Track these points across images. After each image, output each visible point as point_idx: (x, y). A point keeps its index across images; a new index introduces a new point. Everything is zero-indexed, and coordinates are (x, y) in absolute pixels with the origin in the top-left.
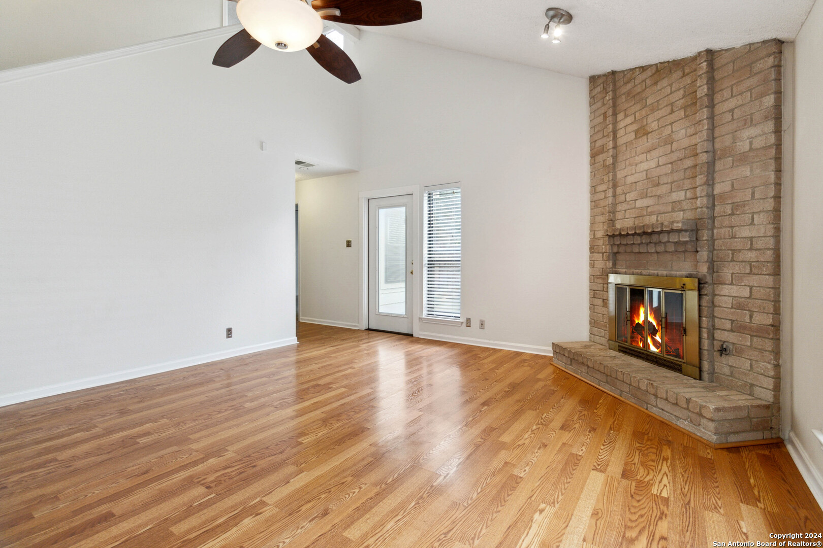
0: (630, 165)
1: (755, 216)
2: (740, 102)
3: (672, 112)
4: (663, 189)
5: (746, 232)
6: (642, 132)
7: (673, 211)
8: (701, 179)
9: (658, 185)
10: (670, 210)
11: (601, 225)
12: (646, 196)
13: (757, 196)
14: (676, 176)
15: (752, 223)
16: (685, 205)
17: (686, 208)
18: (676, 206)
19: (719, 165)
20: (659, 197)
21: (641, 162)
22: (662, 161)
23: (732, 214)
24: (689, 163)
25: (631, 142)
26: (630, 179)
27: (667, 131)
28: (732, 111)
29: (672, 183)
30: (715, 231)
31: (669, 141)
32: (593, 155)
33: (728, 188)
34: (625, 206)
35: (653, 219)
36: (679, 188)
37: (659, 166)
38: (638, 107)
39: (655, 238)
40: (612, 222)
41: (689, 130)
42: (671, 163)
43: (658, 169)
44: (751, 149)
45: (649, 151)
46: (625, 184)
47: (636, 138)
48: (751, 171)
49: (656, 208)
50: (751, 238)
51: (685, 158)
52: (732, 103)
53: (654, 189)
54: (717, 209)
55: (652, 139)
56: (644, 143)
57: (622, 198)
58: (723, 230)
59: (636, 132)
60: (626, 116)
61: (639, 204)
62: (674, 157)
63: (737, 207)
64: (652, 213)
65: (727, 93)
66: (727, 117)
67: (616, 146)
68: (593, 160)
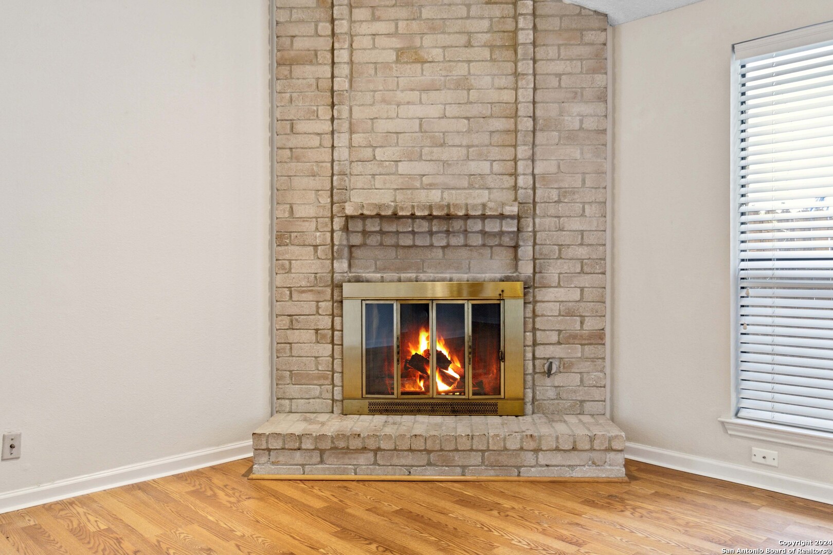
0: (386, 101)
1: (587, 205)
2: (569, 69)
3: (469, 45)
4: (446, 154)
5: (575, 224)
7: (471, 187)
9: (442, 145)
10: (466, 185)
11: (311, 195)
12: (420, 158)
13: (589, 184)
14: (476, 139)
15: (583, 215)
16: (490, 182)
17: (492, 185)
18: (475, 181)
19: (542, 137)
20: (445, 163)
21: (408, 103)
22: (451, 111)
23: (561, 200)
24: (499, 124)
25: (387, 64)
26: (383, 125)
27: (461, 69)
28: (559, 76)
29: (468, 146)
30: (538, 220)
32: (285, 60)
33: (554, 170)
34: (372, 167)
35: (434, 195)
36: (481, 157)
37: (444, 117)
38: (403, 14)
42: (468, 118)
43: (444, 121)
44: (581, 129)
45: (426, 90)
46: (373, 130)
47: (398, 61)
48: (581, 154)
49: (440, 179)
50: (582, 232)
51: (491, 116)
52: (559, 67)
53: (435, 149)
54: (540, 191)
55: (429, 74)
56: (411, 74)
57: (367, 153)
58: (548, 220)
59: (400, 52)
61: (404, 167)
62: (475, 110)
63: (565, 193)
64: (431, 186)
65: (553, 52)
66: (553, 82)
67: (352, 62)
68: (285, 71)
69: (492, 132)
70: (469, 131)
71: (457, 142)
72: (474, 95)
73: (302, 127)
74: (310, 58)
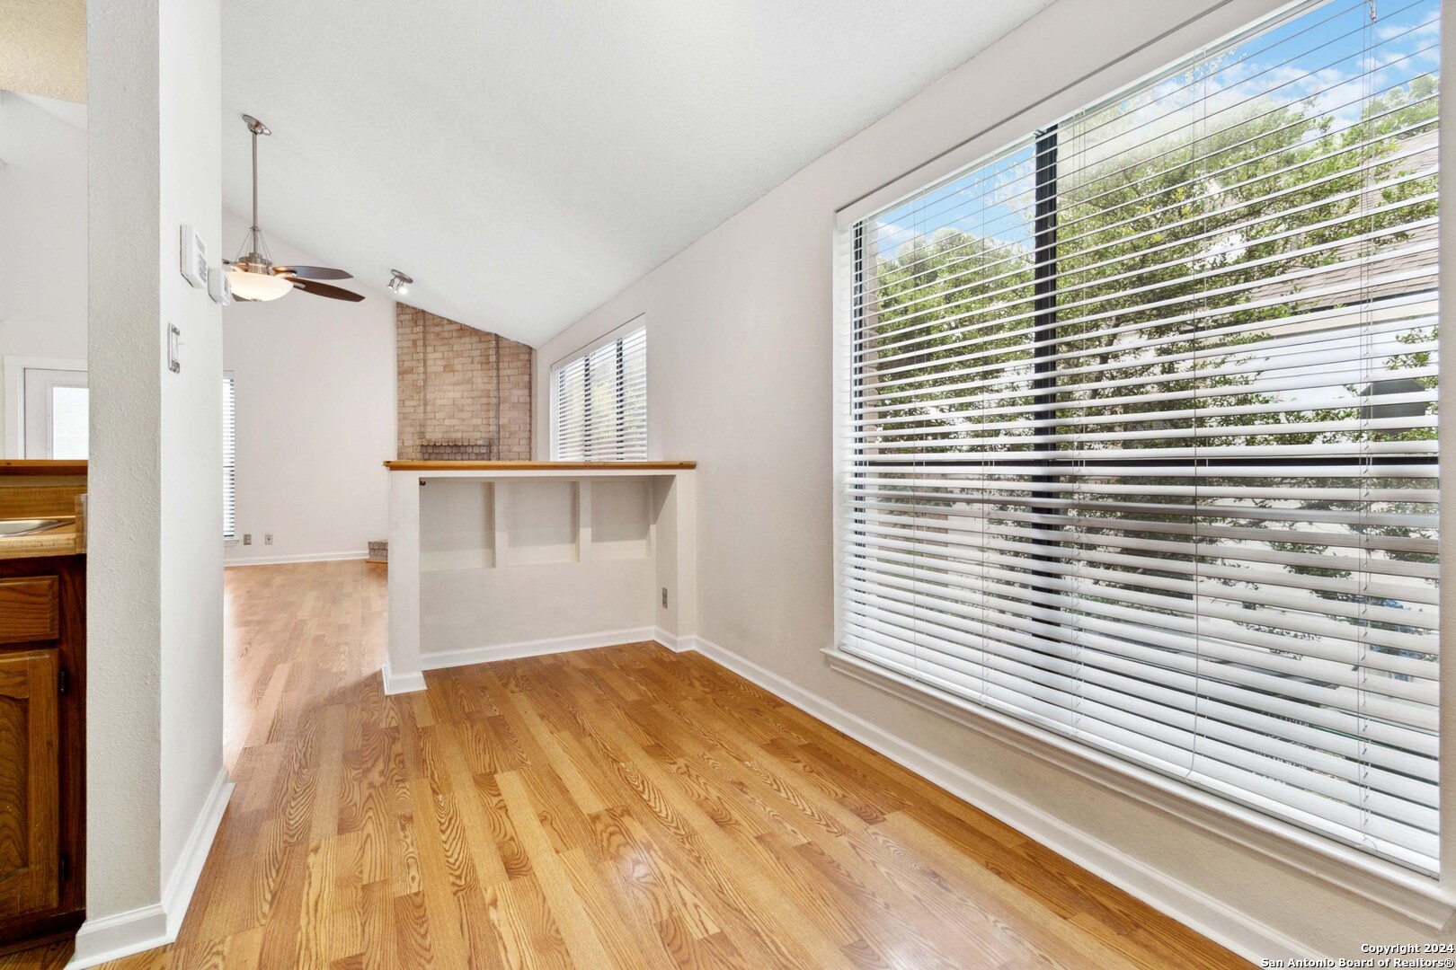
0: (439, 391)
2: (512, 374)
3: (472, 363)
4: (465, 415)
6: (449, 368)
7: (474, 431)
8: (492, 414)
9: (463, 411)
10: (472, 430)
11: (411, 436)
12: (453, 418)
13: (522, 429)
14: (475, 408)
16: (481, 428)
17: (482, 430)
18: (475, 428)
19: (502, 407)
20: (463, 420)
21: (449, 391)
22: (466, 394)
23: (509, 438)
24: (484, 401)
25: (440, 373)
26: (439, 402)
27: (469, 375)
28: (509, 376)
29: (473, 411)
30: (500, 447)
31: (470, 382)
32: (402, 372)
33: (508, 422)
34: (434, 422)
35: (459, 435)
36: (477, 416)
37: (463, 397)
38: (446, 348)
40: (422, 434)
41: (482, 379)
42: (472, 398)
43: (462, 400)
44: (518, 402)
45: (455, 384)
46: (434, 405)
47: (444, 371)
49: (460, 428)
50: (519, 453)
51: (480, 397)
52: (509, 372)
53: (459, 413)
54: (501, 433)
55: (458, 377)
56: (449, 377)
57: (432, 415)
58: (504, 447)
59: (445, 367)
60: (435, 351)
61: (447, 422)
62: (475, 394)
63: (511, 433)
64: (458, 431)
65: (506, 365)
66: (506, 379)
67: (425, 373)
68: (401, 377)
69: (482, 405)
70: (473, 404)
71: (468, 409)
72: (475, 387)
73: (407, 403)
74: (411, 371)
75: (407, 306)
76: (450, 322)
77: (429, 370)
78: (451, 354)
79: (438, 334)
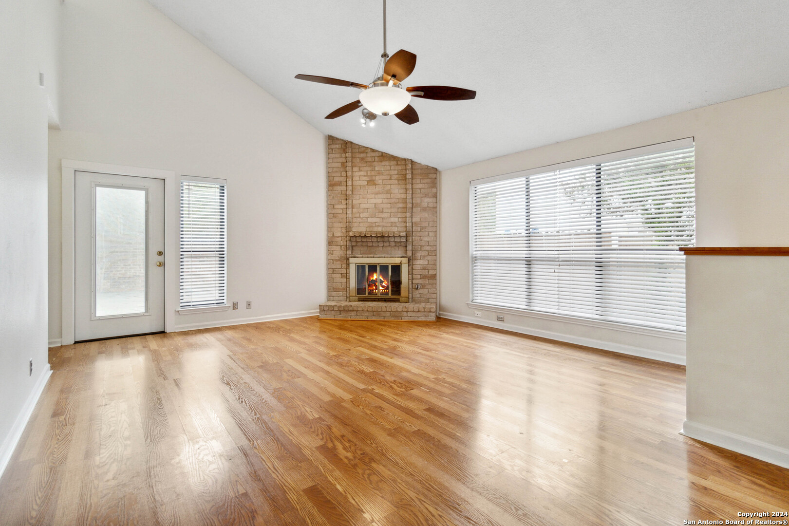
0: (364, 198)
1: (430, 233)
2: (424, 187)
3: (391, 179)
4: (384, 215)
5: (426, 239)
6: (371, 182)
7: (391, 226)
8: (407, 214)
9: (382, 212)
10: (390, 226)
11: (340, 229)
12: (375, 217)
13: (430, 225)
14: (394, 210)
15: (429, 235)
16: (398, 224)
17: (398, 226)
18: (393, 224)
19: (414, 210)
20: (383, 218)
21: (371, 198)
22: (385, 201)
23: (420, 231)
24: (401, 205)
25: (364, 186)
26: (363, 206)
27: (388, 187)
28: (420, 189)
29: (391, 213)
30: (413, 237)
31: (389, 192)
32: (331, 185)
33: (419, 220)
34: (360, 220)
35: (380, 229)
36: (395, 216)
37: (383, 203)
38: (369, 168)
39: (386, 239)
40: (348, 229)
41: (400, 191)
42: (391, 203)
43: (382, 205)
44: (428, 207)
45: (377, 194)
46: (359, 207)
47: (367, 185)
48: (428, 215)
49: (381, 224)
50: (428, 241)
51: (398, 203)
52: (420, 186)
53: (380, 214)
54: (414, 228)
55: (378, 189)
56: (372, 189)
57: (358, 215)
58: (417, 238)
59: (368, 182)
60: (361, 170)
61: (369, 220)
62: (393, 200)
63: (422, 228)
64: (378, 226)
65: (418, 181)
66: (419, 191)
67: (352, 185)
68: (331, 188)
69: (398, 208)
70: (391, 208)
71: (387, 211)
72: (392, 196)
73: (336, 206)
74: (339, 184)
75: (337, 139)
76: (373, 151)
77: (354, 183)
78: (373, 173)
79: (362, 159)
